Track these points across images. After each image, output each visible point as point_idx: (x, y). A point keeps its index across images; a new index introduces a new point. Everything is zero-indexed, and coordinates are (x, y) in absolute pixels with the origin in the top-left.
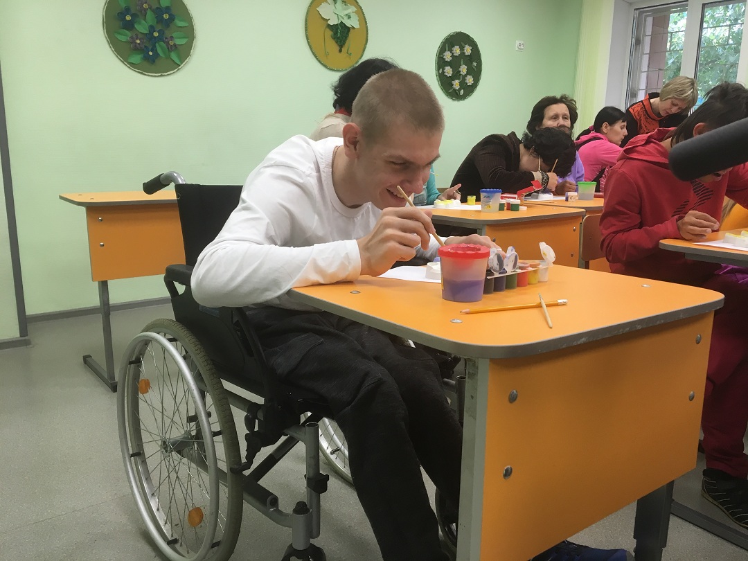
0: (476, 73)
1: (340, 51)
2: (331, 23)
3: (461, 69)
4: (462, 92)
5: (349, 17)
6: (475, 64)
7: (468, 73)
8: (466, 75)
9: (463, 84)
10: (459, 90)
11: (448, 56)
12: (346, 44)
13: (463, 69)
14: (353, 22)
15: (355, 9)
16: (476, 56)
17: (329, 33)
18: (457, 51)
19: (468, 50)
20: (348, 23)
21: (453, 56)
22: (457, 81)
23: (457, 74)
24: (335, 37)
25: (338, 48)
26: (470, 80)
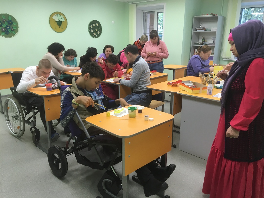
0: (100, 30)
1: (60, 27)
2: (56, 21)
4: (97, 36)
5: (62, 19)
6: (100, 28)
8: (97, 31)
10: (96, 35)
11: (91, 27)
12: (61, 26)
13: (96, 30)
14: (63, 20)
15: (63, 16)
16: (100, 26)
17: (56, 23)
18: (94, 25)
19: (97, 25)
20: (61, 20)
21: (93, 26)
22: (95, 33)
23: (95, 31)
24: (58, 24)
25: (59, 27)
26: (99, 33)
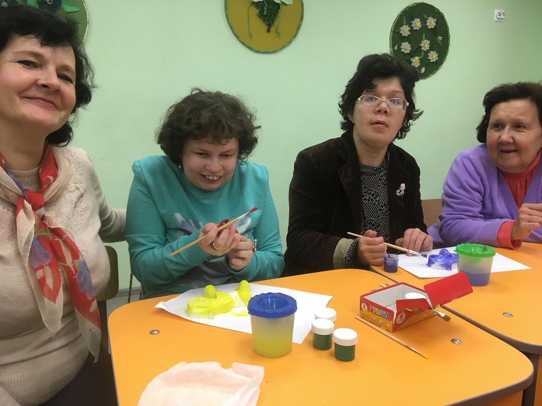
0: (442, 49)
1: (269, 31)
3: (422, 45)
4: (423, 70)
6: (440, 38)
7: (432, 48)
8: (428, 51)
9: (425, 62)
10: (420, 68)
11: (405, 31)
12: (276, 23)
13: (425, 44)
16: (442, 28)
17: (255, 11)
18: (417, 24)
19: (431, 23)
21: (412, 30)
22: (417, 58)
23: (416, 51)
24: (261, 15)
25: (265, 28)
26: (433, 56)
